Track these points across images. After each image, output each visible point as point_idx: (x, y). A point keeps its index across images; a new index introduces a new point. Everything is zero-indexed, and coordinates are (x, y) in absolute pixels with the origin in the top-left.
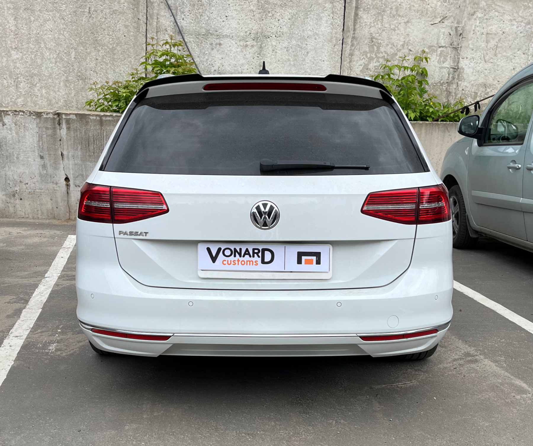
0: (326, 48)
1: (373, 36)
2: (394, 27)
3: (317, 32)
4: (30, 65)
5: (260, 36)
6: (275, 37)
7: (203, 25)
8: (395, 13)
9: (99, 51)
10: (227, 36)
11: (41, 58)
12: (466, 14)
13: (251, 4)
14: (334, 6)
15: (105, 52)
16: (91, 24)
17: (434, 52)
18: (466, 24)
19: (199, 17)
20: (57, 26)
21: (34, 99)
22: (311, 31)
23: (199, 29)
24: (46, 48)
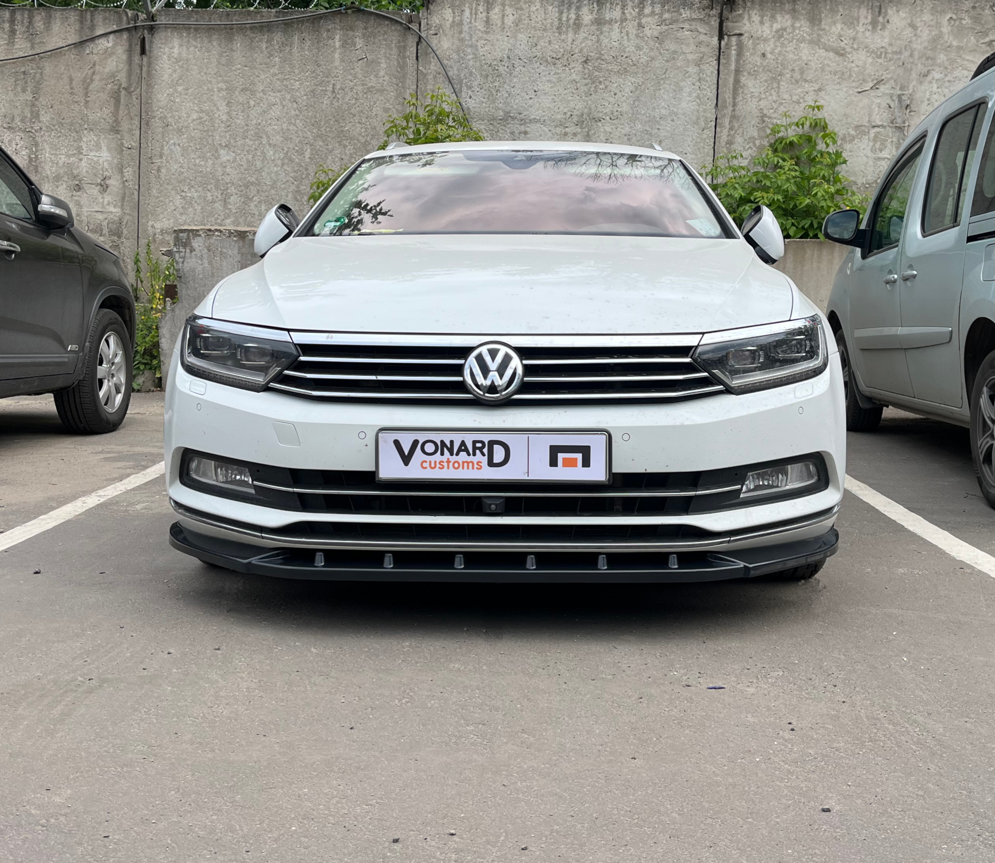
0: (690, 132)
1: (764, 112)
2: (798, 97)
3: (675, 110)
4: (246, 170)
5: (586, 119)
6: (610, 121)
7: (501, 105)
8: (799, 77)
9: (345, 147)
10: (536, 121)
11: (261, 158)
12: (914, 75)
13: (572, 71)
14: (701, 71)
15: (354, 148)
16: (335, 108)
17: (865, 135)
18: (915, 89)
19: (494, 93)
20: (287, 113)
21: (248, 219)
22: (665, 108)
23: (494, 111)
24: (270, 145)
